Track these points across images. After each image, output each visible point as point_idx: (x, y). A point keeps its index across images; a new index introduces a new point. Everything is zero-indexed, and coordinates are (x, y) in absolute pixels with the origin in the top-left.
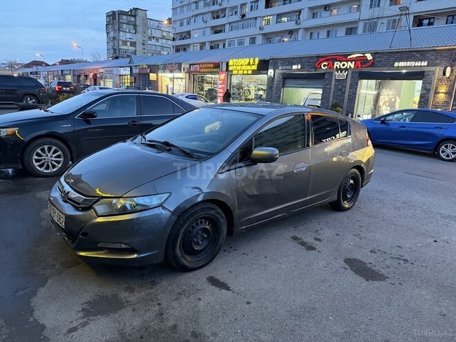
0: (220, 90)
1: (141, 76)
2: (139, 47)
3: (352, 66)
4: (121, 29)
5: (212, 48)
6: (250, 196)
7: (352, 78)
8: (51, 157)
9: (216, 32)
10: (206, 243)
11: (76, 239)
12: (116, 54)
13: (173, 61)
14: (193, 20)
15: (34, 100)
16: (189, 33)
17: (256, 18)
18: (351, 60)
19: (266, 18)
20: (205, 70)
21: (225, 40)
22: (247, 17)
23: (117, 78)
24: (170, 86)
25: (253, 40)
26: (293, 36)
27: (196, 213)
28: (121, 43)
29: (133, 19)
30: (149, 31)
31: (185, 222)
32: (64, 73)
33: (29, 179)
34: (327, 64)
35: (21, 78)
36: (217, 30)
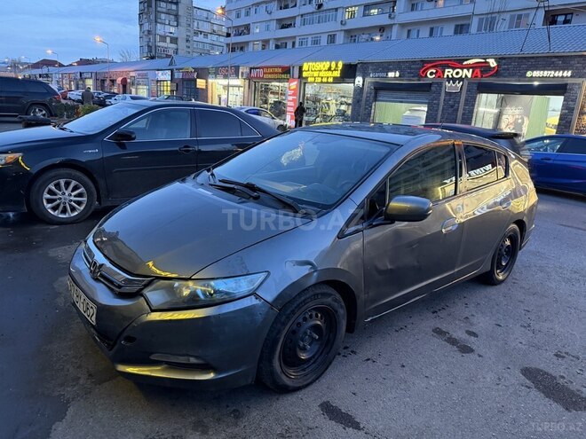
0: (289, 104)
1: (185, 83)
2: (182, 44)
3: (469, 76)
4: (159, 20)
5: (277, 47)
6: (380, 272)
7: (468, 90)
8: (70, 195)
9: (283, 27)
10: (316, 347)
11: (115, 343)
12: (152, 53)
13: (228, 64)
14: (253, 10)
15: (44, 112)
16: (247, 27)
17: (336, 9)
18: (468, 67)
19: (350, 9)
20: (270, 76)
21: (295, 37)
22: (325, 7)
23: (153, 85)
24: (224, 97)
25: (332, 38)
26: (384, 33)
27: (305, 302)
28: (158, 38)
29: (174, 7)
30: (196, 24)
31: (288, 318)
32: (85, 75)
33: (37, 227)
34: (434, 71)
35: (26, 81)
36: (284, 24)
